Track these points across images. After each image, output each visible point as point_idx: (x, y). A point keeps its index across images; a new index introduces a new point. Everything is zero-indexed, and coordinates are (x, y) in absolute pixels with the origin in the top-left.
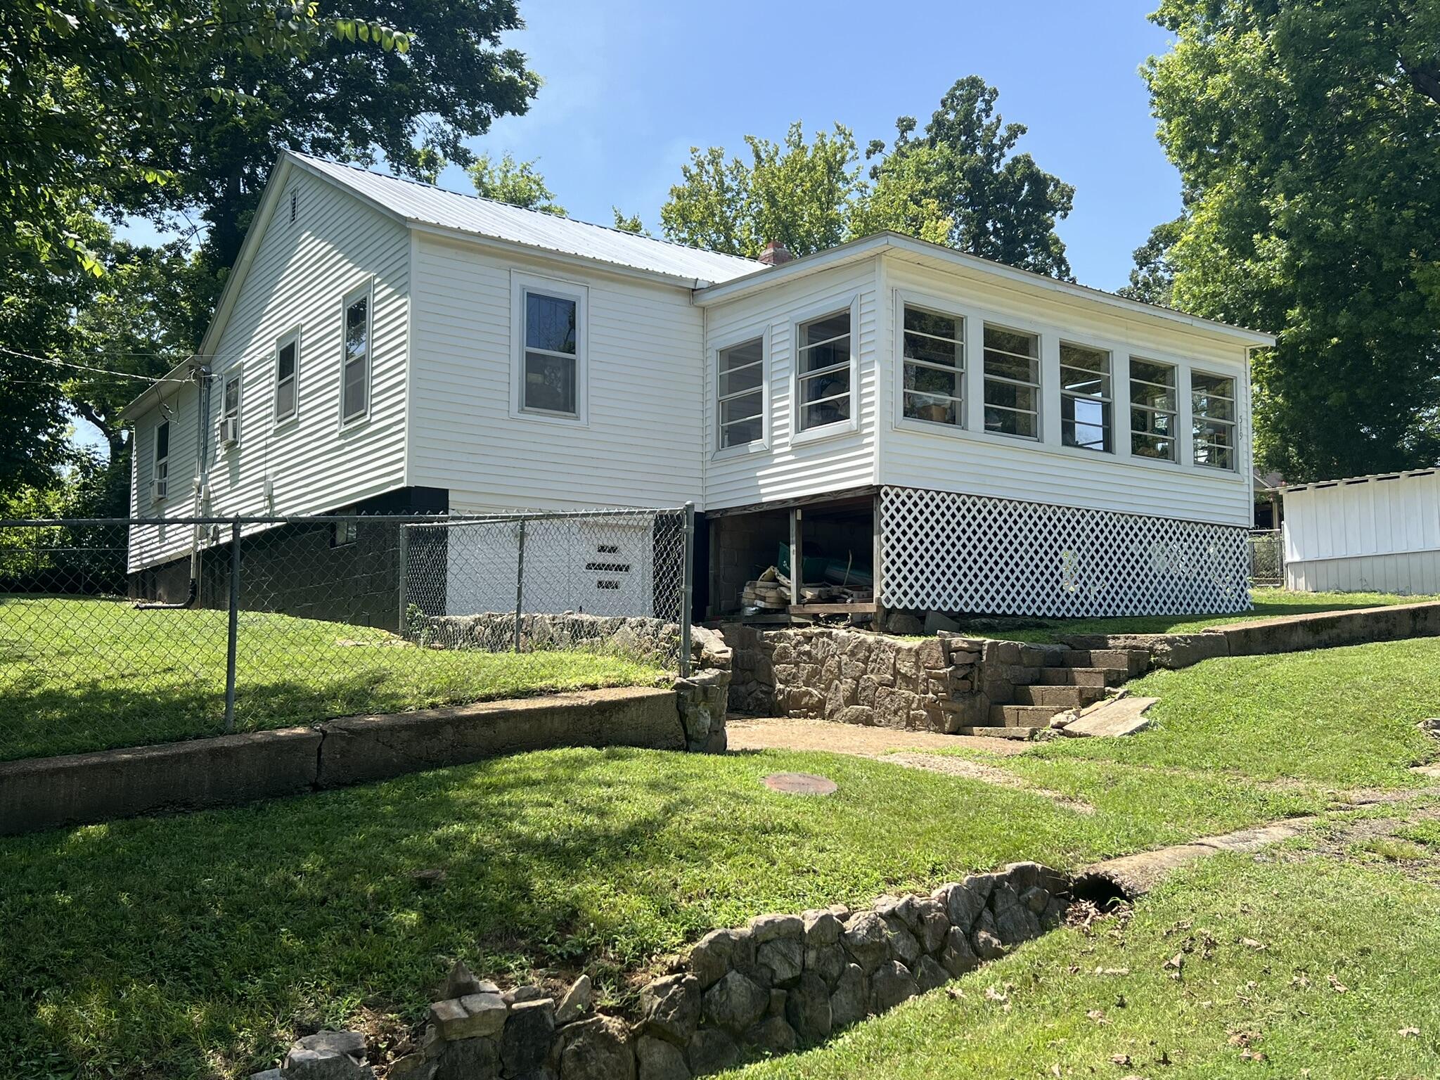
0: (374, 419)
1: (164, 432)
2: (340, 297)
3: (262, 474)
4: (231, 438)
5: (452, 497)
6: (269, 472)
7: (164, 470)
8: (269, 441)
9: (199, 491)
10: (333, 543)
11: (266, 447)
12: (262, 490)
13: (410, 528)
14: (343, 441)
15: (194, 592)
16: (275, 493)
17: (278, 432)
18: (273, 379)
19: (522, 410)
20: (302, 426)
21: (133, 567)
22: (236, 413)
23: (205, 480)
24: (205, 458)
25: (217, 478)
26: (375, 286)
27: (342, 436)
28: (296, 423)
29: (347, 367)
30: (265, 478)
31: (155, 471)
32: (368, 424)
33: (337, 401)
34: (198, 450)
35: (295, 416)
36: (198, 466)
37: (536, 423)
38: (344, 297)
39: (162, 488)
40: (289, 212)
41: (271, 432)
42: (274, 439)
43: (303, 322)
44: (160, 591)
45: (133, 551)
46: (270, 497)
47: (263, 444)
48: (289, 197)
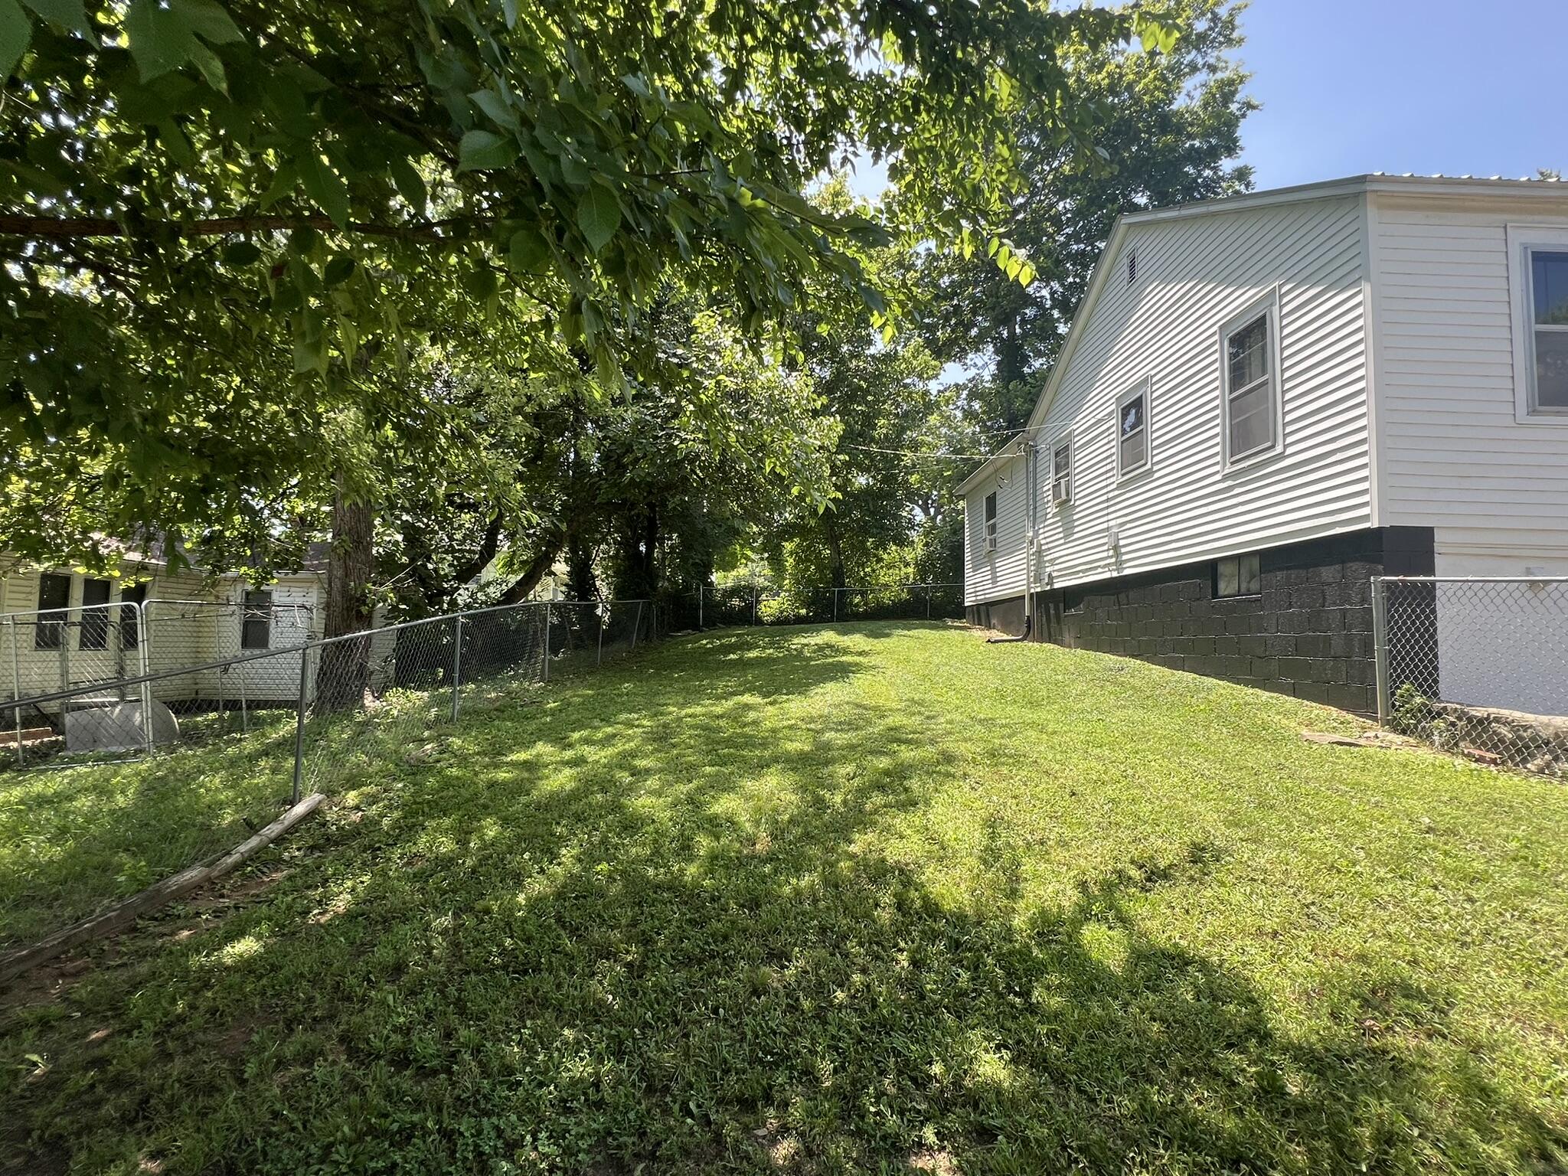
0: (1289, 451)
1: (991, 501)
2: (1215, 328)
3: (1105, 526)
4: (1064, 497)
5: (1438, 537)
6: (1111, 523)
7: (993, 529)
8: (1111, 495)
9: (1032, 543)
10: (1215, 595)
11: (1108, 500)
12: (1105, 540)
13: (1389, 584)
14: (1229, 483)
15: (1029, 627)
16: (1122, 543)
17: (1120, 486)
18: (1114, 436)
19: (1533, 412)
20: (1157, 475)
21: (968, 602)
22: (1067, 475)
23: (1036, 534)
24: (1035, 515)
25: (1049, 533)
26: (1281, 297)
27: (1225, 478)
28: (1150, 472)
29: (1232, 401)
30: (1108, 529)
31: (985, 531)
32: (1281, 457)
33: (1218, 439)
34: (1028, 509)
35: (1149, 466)
36: (1028, 524)
37: (1554, 427)
38: (1221, 328)
39: (993, 543)
40: (1127, 275)
41: (1114, 486)
42: (1116, 493)
43: (1153, 373)
44: (994, 621)
45: (968, 589)
46: (1116, 548)
47: (1104, 498)
48: (1126, 261)
